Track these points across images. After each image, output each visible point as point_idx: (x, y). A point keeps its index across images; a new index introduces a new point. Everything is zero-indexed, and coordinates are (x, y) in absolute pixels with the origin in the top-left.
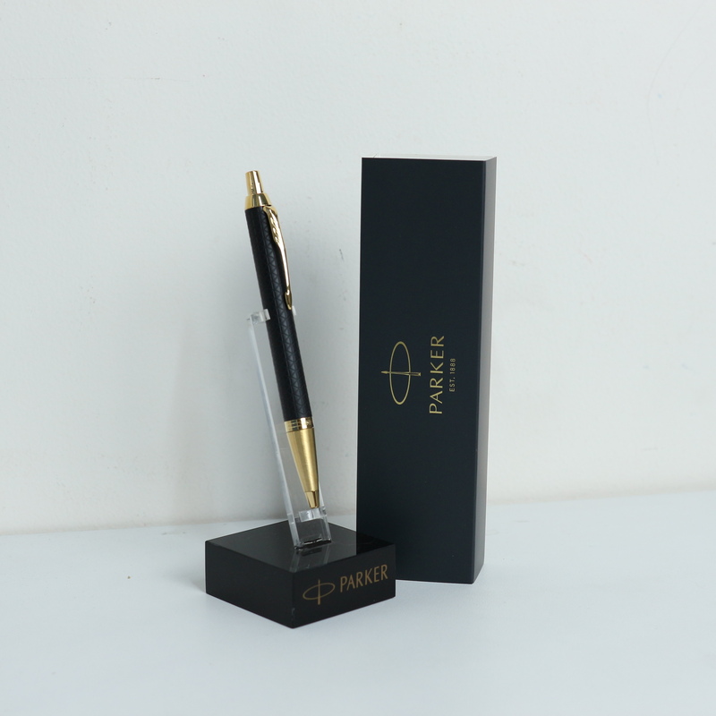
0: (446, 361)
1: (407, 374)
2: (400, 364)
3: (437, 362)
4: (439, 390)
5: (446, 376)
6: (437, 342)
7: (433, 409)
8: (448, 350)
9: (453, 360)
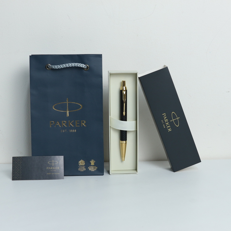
0: (166, 127)
1: (174, 120)
2: (176, 121)
3: (168, 125)
4: (165, 120)
5: (165, 123)
6: (170, 130)
7: (165, 115)
8: (166, 129)
9: (165, 127)
